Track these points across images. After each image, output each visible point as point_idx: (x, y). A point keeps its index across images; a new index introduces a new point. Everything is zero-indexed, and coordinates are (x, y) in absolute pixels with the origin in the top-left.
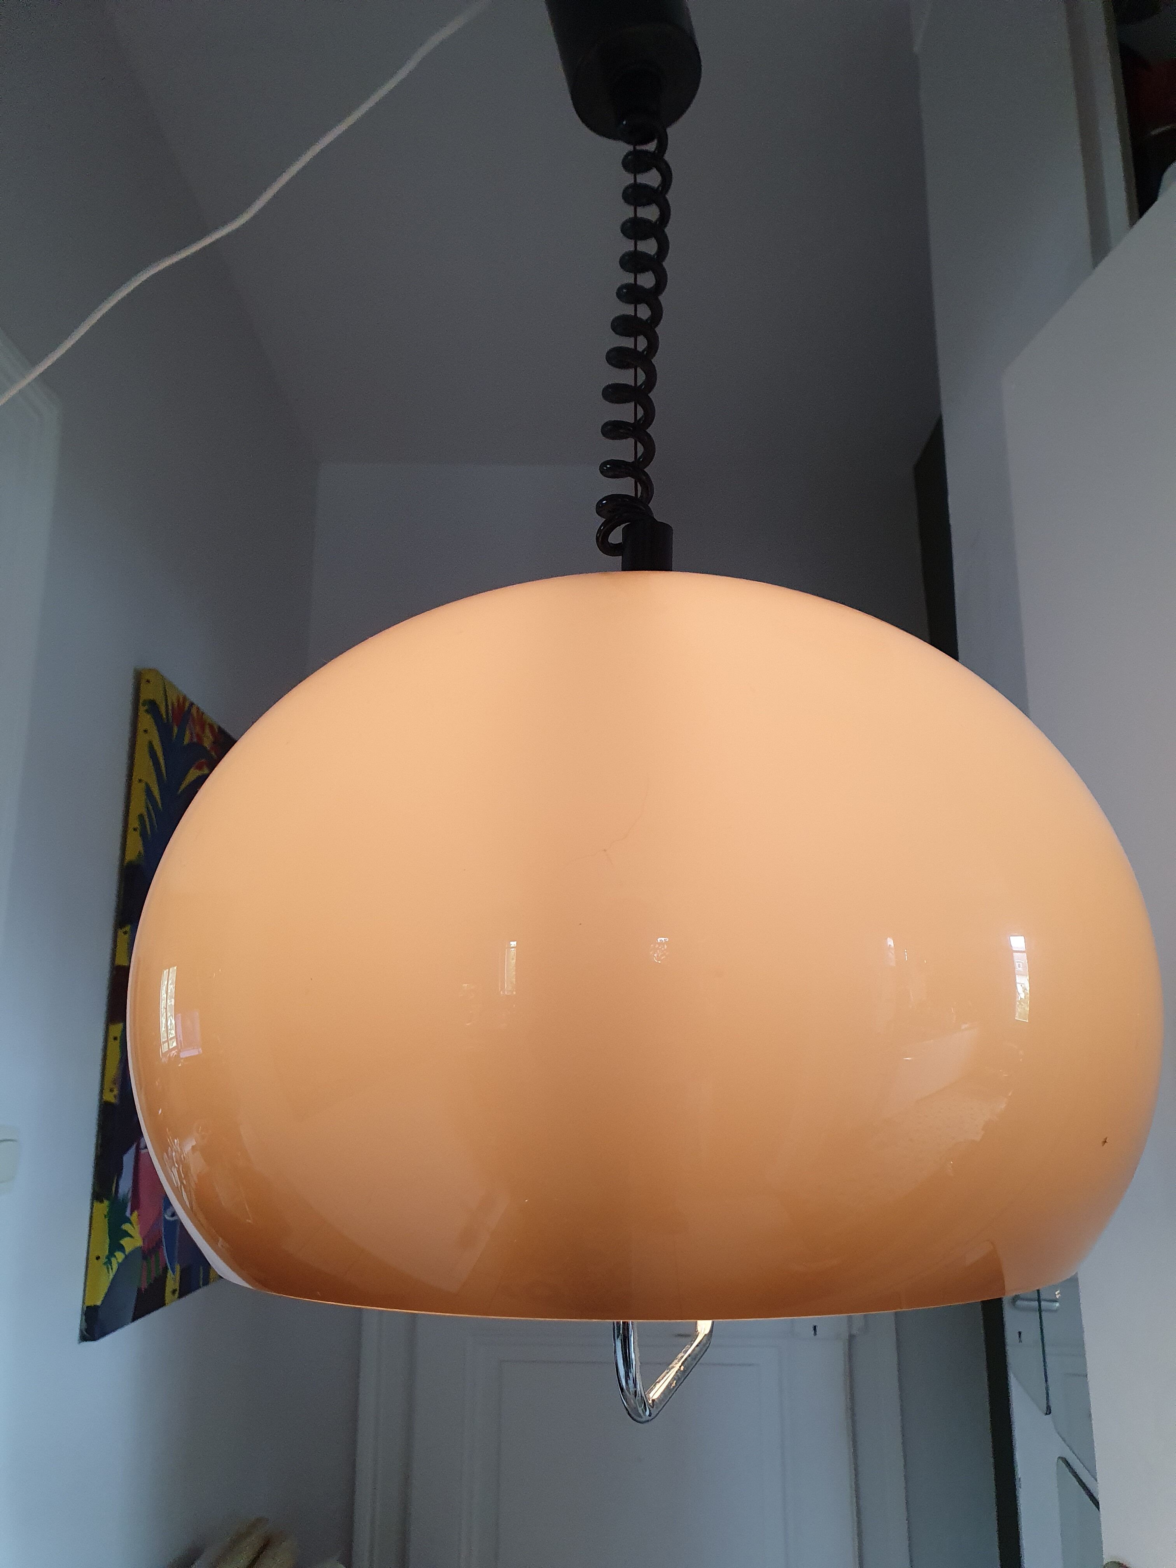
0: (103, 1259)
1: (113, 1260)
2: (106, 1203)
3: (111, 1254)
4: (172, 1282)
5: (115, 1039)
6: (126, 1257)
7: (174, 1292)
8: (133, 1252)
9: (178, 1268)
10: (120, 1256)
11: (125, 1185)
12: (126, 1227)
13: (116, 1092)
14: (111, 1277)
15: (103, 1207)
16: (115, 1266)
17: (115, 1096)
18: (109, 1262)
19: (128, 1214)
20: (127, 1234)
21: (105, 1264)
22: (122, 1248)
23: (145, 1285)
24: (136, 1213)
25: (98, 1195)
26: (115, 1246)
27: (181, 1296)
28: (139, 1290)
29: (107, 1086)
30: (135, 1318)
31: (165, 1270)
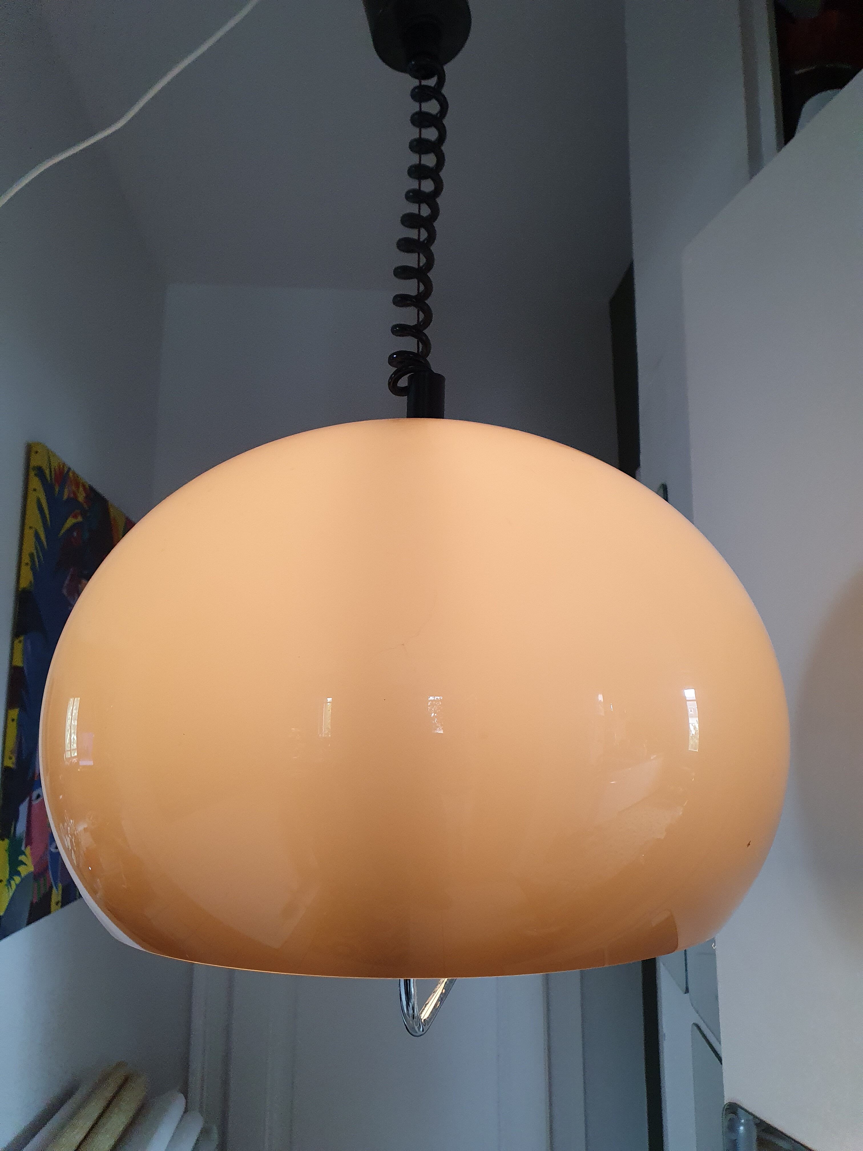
0: (5, 882)
1: (12, 882)
2: (7, 841)
3: (11, 878)
4: (56, 896)
5: (13, 720)
6: (23, 880)
7: (57, 903)
8: (26, 877)
9: (60, 886)
10: (17, 879)
11: (21, 828)
12: (22, 858)
13: (14, 759)
14: (11, 894)
15: (5, 844)
16: (14, 886)
17: (13, 763)
18: (9, 884)
19: (23, 848)
20: (22, 863)
21: (6, 885)
22: (18, 874)
23: (36, 899)
24: (29, 848)
26: (14, 872)
27: (63, 906)
28: (32, 903)
29: (8, 753)
30: (29, 923)
31: (51, 888)
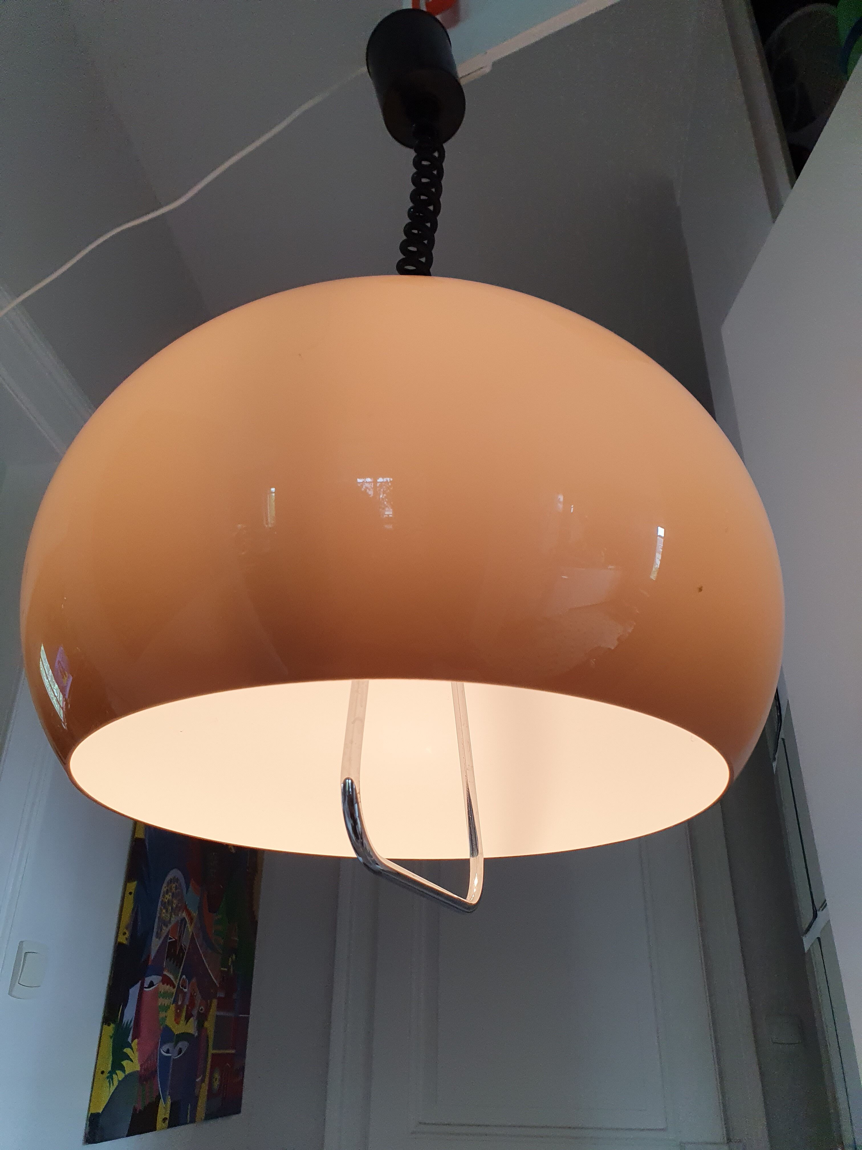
0: (106, 1075)
1: (114, 1076)
2: (112, 1025)
3: (112, 1072)
4: (163, 1111)
5: (130, 893)
6: (126, 1076)
7: (165, 1119)
8: (130, 1074)
9: (169, 1102)
10: (120, 1075)
11: (129, 1014)
12: (127, 1050)
13: (127, 935)
14: (112, 1089)
15: (110, 1029)
16: (116, 1083)
17: (126, 939)
18: (110, 1078)
19: (130, 1039)
20: (128, 1058)
21: (108, 1078)
22: (122, 1069)
23: (140, 1107)
24: (136, 1041)
25: (106, 1020)
26: (117, 1065)
27: (170, 1126)
28: (135, 1110)
29: (122, 929)
30: (130, 1134)
31: (158, 1098)
